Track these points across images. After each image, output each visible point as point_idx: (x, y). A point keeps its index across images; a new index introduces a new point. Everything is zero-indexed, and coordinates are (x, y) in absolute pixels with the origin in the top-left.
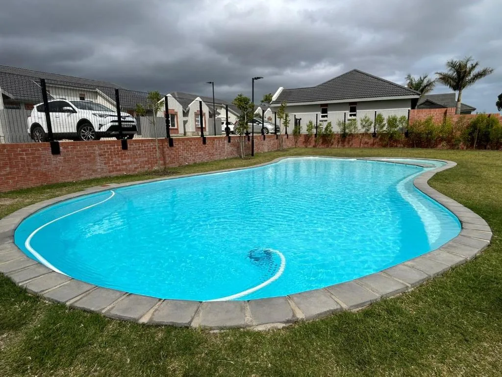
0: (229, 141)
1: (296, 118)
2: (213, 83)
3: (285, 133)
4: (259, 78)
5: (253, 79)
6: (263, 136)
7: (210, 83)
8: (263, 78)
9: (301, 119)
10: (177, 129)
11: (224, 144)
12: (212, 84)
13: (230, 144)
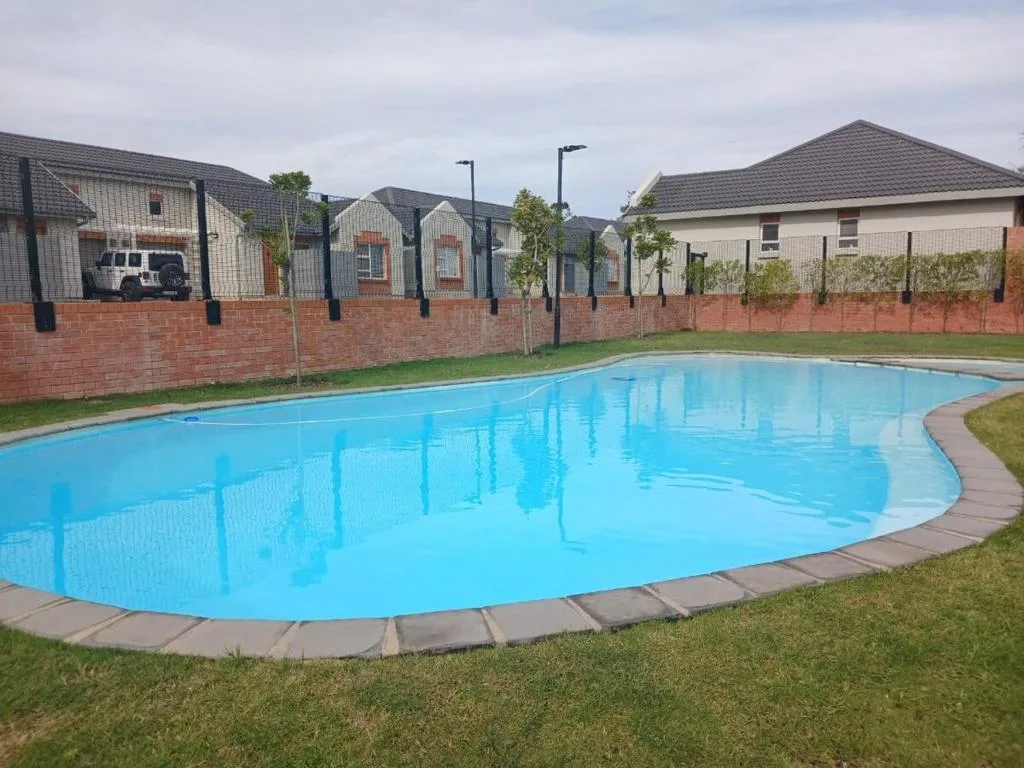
0: (494, 311)
1: (692, 250)
2: (472, 163)
3: (656, 293)
4: (577, 148)
5: (561, 151)
6: (590, 298)
7: (466, 163)
8: (585, 147)
9: (706, 255)
10: (387, 283)
11: (479, 318)
12: (469, 165)
13: (494, 318)
